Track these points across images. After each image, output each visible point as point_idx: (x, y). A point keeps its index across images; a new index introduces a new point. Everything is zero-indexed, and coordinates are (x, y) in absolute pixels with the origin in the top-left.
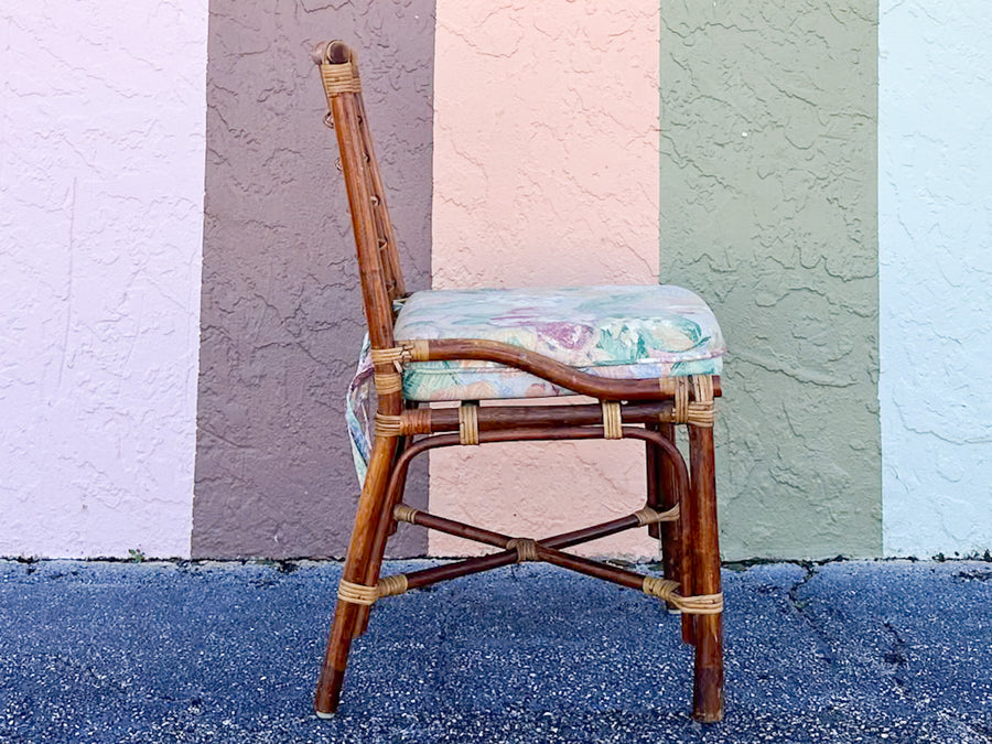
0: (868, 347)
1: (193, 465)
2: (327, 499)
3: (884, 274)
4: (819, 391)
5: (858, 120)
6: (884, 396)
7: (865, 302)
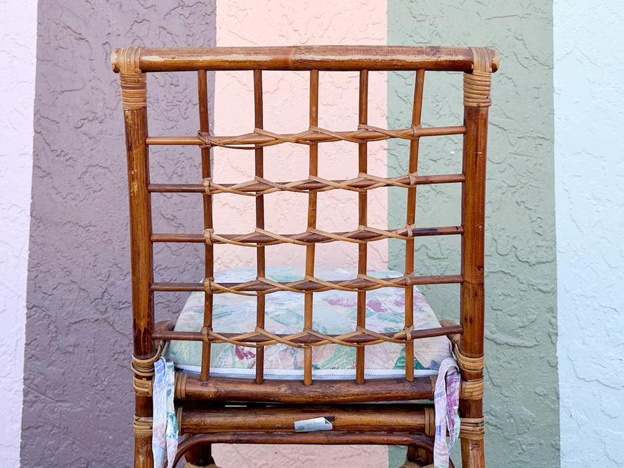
0: (548, 315)
1: (21, 416)
2: (127, 442)
3: (561, 260)
4: (512, 351)
5: (539, 141)
6: (561, 353)
7: (547, 281)
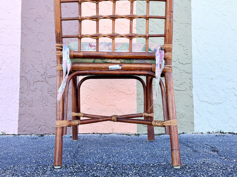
0: (190, 81)
1: (18, 111)
2: (52, 119)
3: (194, 63)
4: (177, 92)
5: (187, 25)
6: (194, 93)
7: (189, 70)
